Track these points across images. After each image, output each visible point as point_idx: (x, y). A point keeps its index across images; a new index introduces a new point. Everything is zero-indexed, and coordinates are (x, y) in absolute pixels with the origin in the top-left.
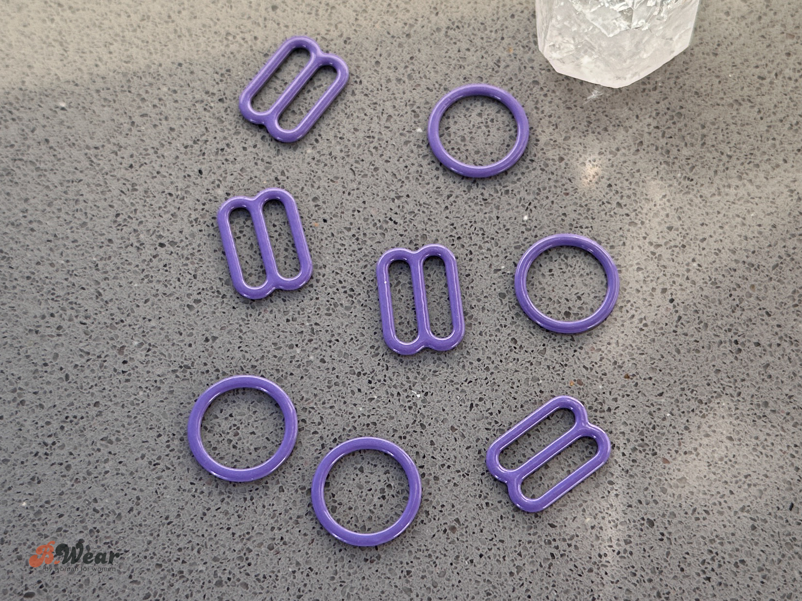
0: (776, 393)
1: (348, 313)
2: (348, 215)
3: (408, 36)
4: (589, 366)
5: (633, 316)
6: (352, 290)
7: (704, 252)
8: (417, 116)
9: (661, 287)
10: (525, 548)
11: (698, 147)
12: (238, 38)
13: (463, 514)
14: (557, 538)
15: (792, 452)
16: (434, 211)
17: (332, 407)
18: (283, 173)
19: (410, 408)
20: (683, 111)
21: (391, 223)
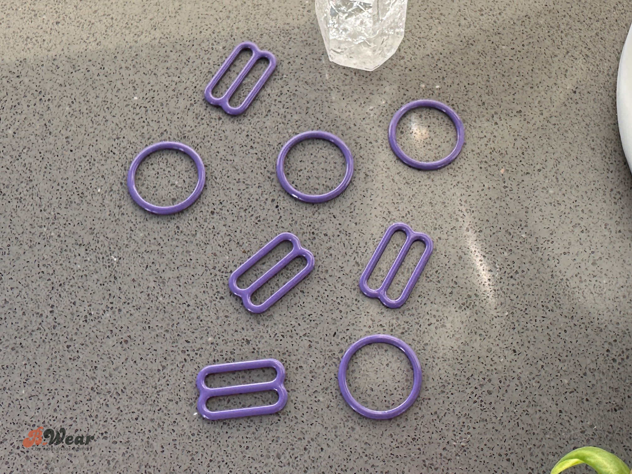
0: (333, 265)
1: (78, 207)
2: (86, 148)
3: (136, 42)
4: (222, 244)
5: (252, 215)
6: (82, 193)
7: (300, 178)
8: (135, 89)
9: (272, 198)
10: (169, 355)
11: (303, 114)
12: (34, 40)
13: (134, 333)
14: (189, 349)
15: (338, 301)
16: (139, 147)
17: (61, 265)
18: (49, 121)
19: (109, 267)
20: (296, 93)
21: (111, 154)
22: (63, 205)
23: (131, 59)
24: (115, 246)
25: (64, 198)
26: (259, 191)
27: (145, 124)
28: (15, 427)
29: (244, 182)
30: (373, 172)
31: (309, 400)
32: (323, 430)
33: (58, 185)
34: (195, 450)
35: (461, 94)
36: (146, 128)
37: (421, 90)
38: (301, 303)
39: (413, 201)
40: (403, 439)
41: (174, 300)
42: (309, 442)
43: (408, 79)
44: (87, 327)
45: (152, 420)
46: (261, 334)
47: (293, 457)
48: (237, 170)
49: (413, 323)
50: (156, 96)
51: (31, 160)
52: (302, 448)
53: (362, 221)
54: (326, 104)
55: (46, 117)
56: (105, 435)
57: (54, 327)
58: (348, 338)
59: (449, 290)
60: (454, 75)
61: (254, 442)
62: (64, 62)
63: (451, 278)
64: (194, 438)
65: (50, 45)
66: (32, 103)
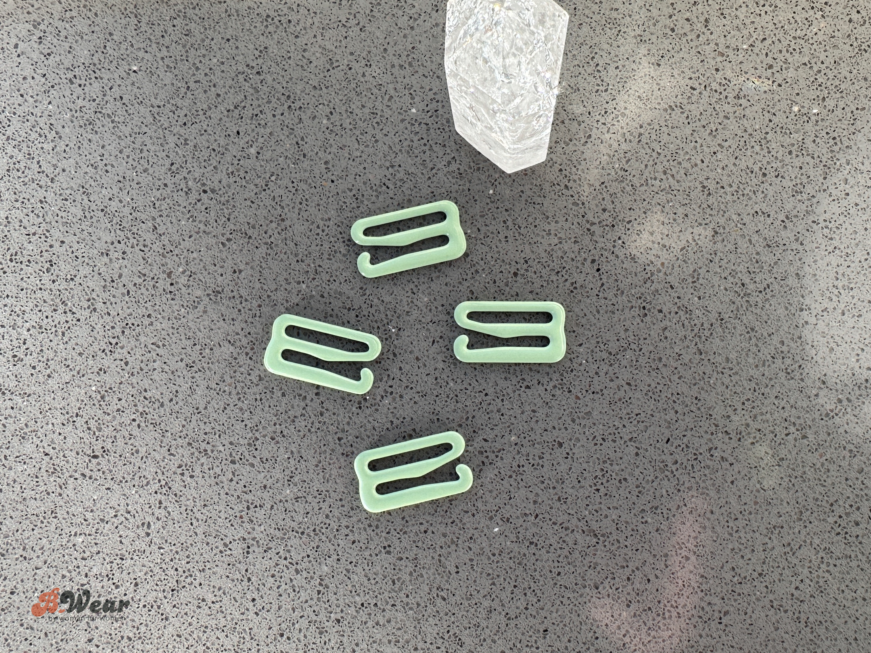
22: (326, 256)
23: (406, 53)
24: (393, 313)
25: (326, 246)
26: (576, 248)
27: (426, 148)
28: (279, 534)
29: (556, 235)
30: (724, 228)
31: (634, 521)
32: (652, 557)
33: (318, 227)
34: (496, 573)
35: (847, 122)
36: (428, 153)
37: (793, 114)
38: (627, 399)
39: (775, 270)
40: (748, 574)
41: (468, 387)
42: (633, 571)
43: (777, 98)
44: (362, 415)
45: (444, 535)
46: (577, 435)
47: (614, 588)
48: (548, 218)
49: (767, 432)
50: (440, 108)
51: (282, 192)
52: (625, 578)
53: (707, 295)
54: (664, 129)
55: (299, 132)
56: (388, 549)
57: (322, 414)
58: (684, 446)
59: (814, 392)
60: (838, 95)
61: (567, 568)
62: (318, 55)
63: (819, 376)
64: (495, 559)
65: (298, 29)
66: (278, 112)
